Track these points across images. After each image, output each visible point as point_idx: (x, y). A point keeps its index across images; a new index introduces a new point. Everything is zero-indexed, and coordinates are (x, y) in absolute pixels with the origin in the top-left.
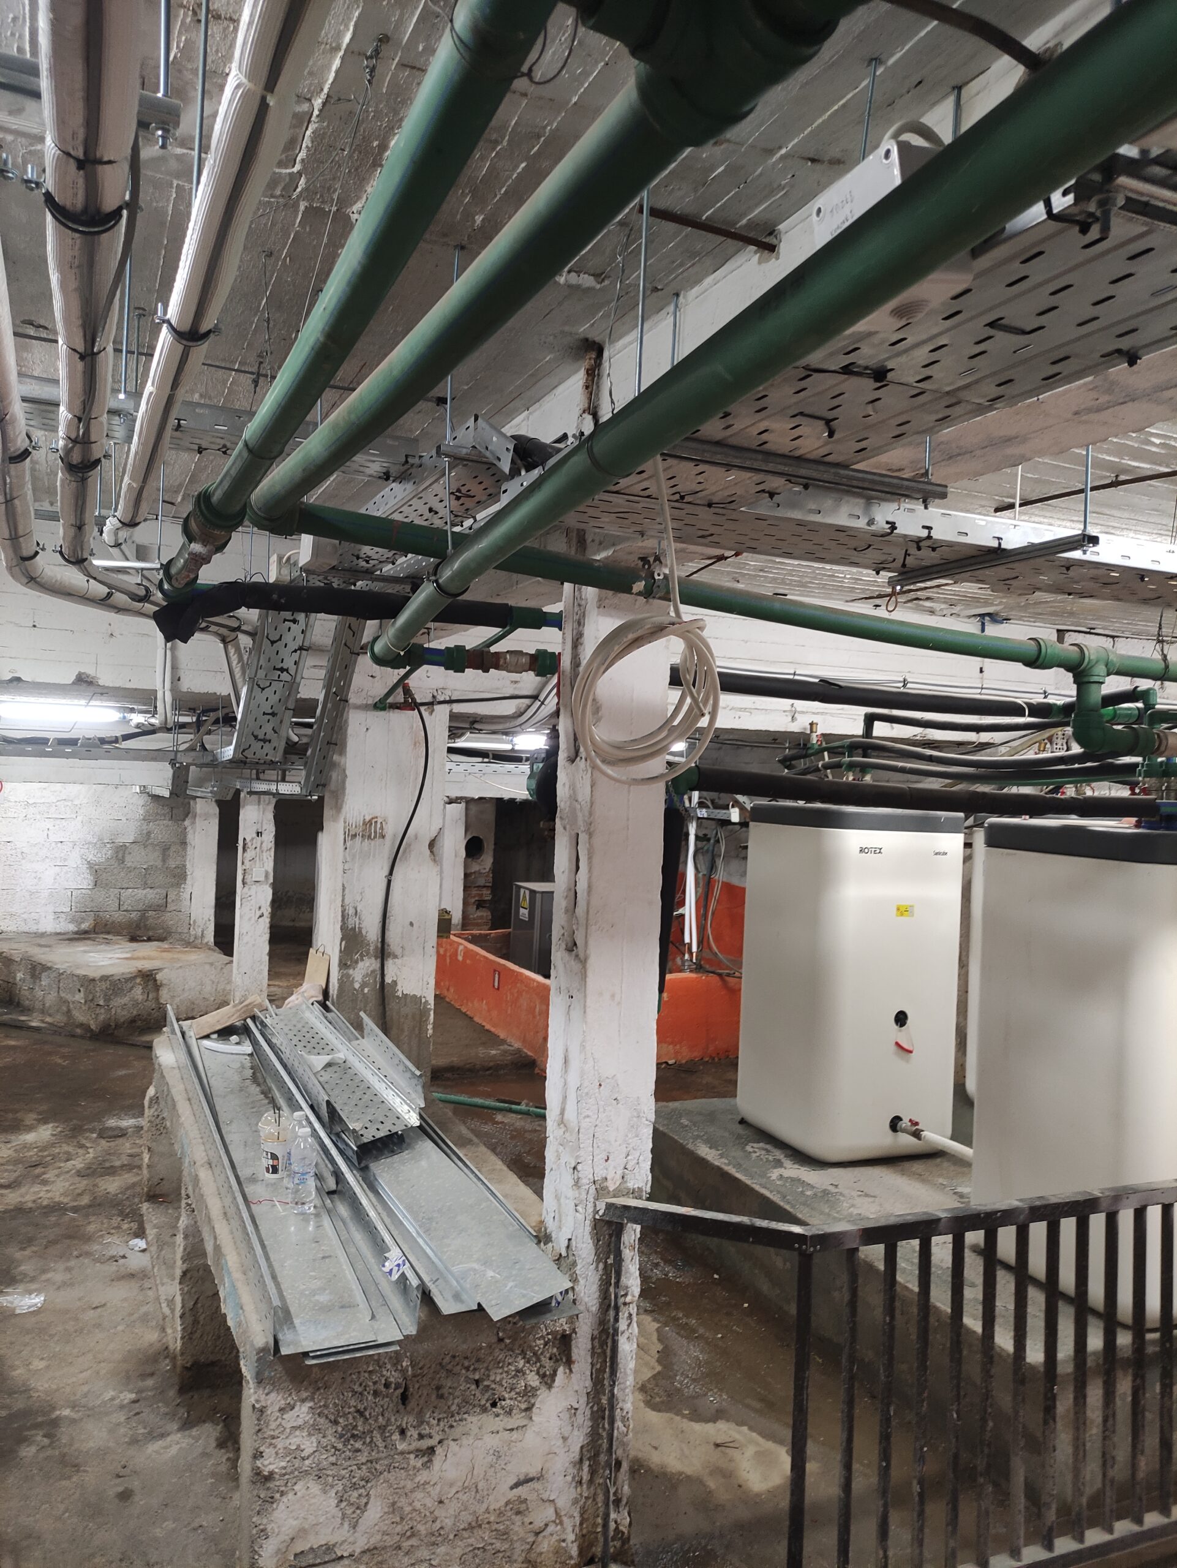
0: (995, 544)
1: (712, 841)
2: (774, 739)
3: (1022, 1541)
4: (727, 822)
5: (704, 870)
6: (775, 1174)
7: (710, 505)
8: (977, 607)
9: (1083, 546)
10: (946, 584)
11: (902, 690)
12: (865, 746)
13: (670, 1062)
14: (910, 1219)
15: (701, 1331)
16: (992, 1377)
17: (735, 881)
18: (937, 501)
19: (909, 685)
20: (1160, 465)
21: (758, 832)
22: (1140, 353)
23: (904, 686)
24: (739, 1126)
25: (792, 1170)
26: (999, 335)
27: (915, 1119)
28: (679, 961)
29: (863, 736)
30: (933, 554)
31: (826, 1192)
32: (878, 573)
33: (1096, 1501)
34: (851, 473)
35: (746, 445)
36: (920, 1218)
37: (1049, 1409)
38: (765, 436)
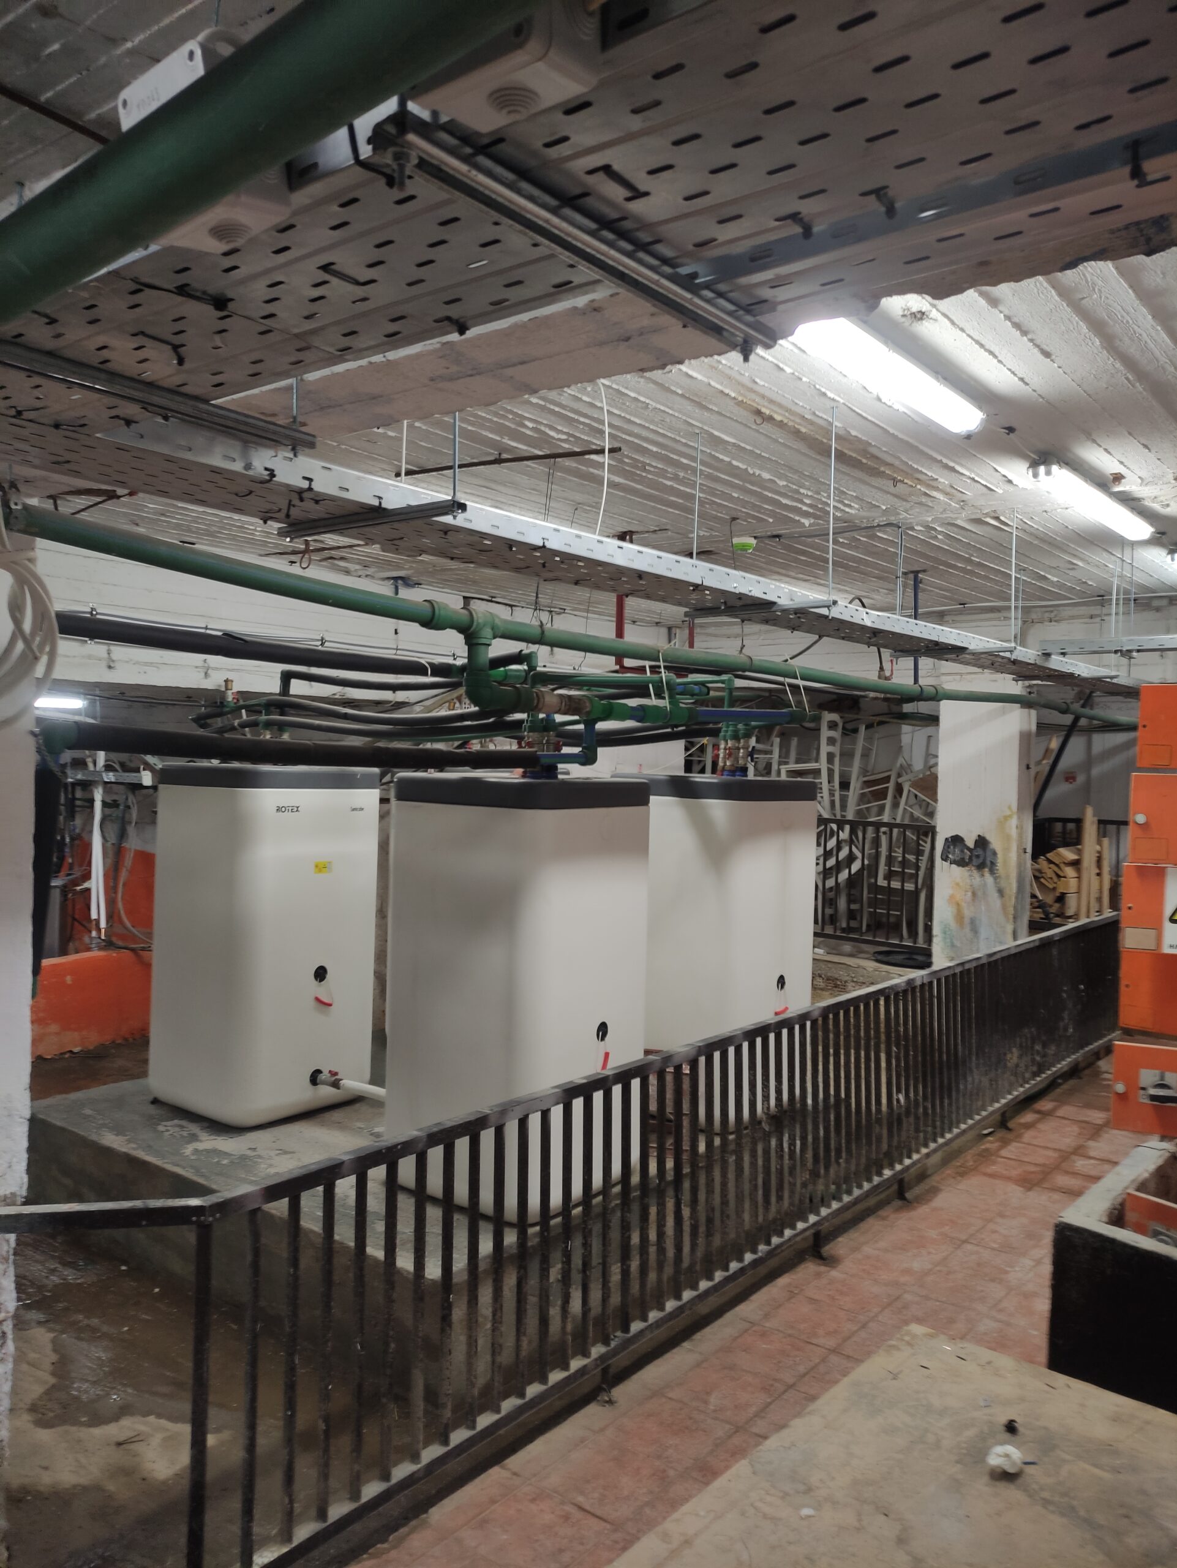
0: (376, 503)
1: (121, 807)
2: (189, 696)
3: (421, 1444)
4: (139, 786)
5: (113, 839)
6: (188, 1150)
7: (57, 426)
8: (389, 570)
9: (453, 512)
10: (358, 545)
11: (320, 648)
12: (282, 704)
13: (76, 1050)
14: (314, 1168)
15: (105, 1328)
16: (393, 1301)
17: (148, 849)
18: (307, 450)
19: (327, 644)
20: (534, 448)
21: (167, 792)
22: (469, 323)
23: (322, 645)
24: (152, 1106)
25: (209, 1142)
26: (335, 281)
27: (334, 1070)
28: (86, 939)
29: (280, 694)
30: (317, 507)
31: (243, 1158)
32: (265, 522)
33: (487, 1389)
34: (211, 409)
35: (85, 360)
36: (322, 1166)
37: (446, 1320)
38: (105, 354)
